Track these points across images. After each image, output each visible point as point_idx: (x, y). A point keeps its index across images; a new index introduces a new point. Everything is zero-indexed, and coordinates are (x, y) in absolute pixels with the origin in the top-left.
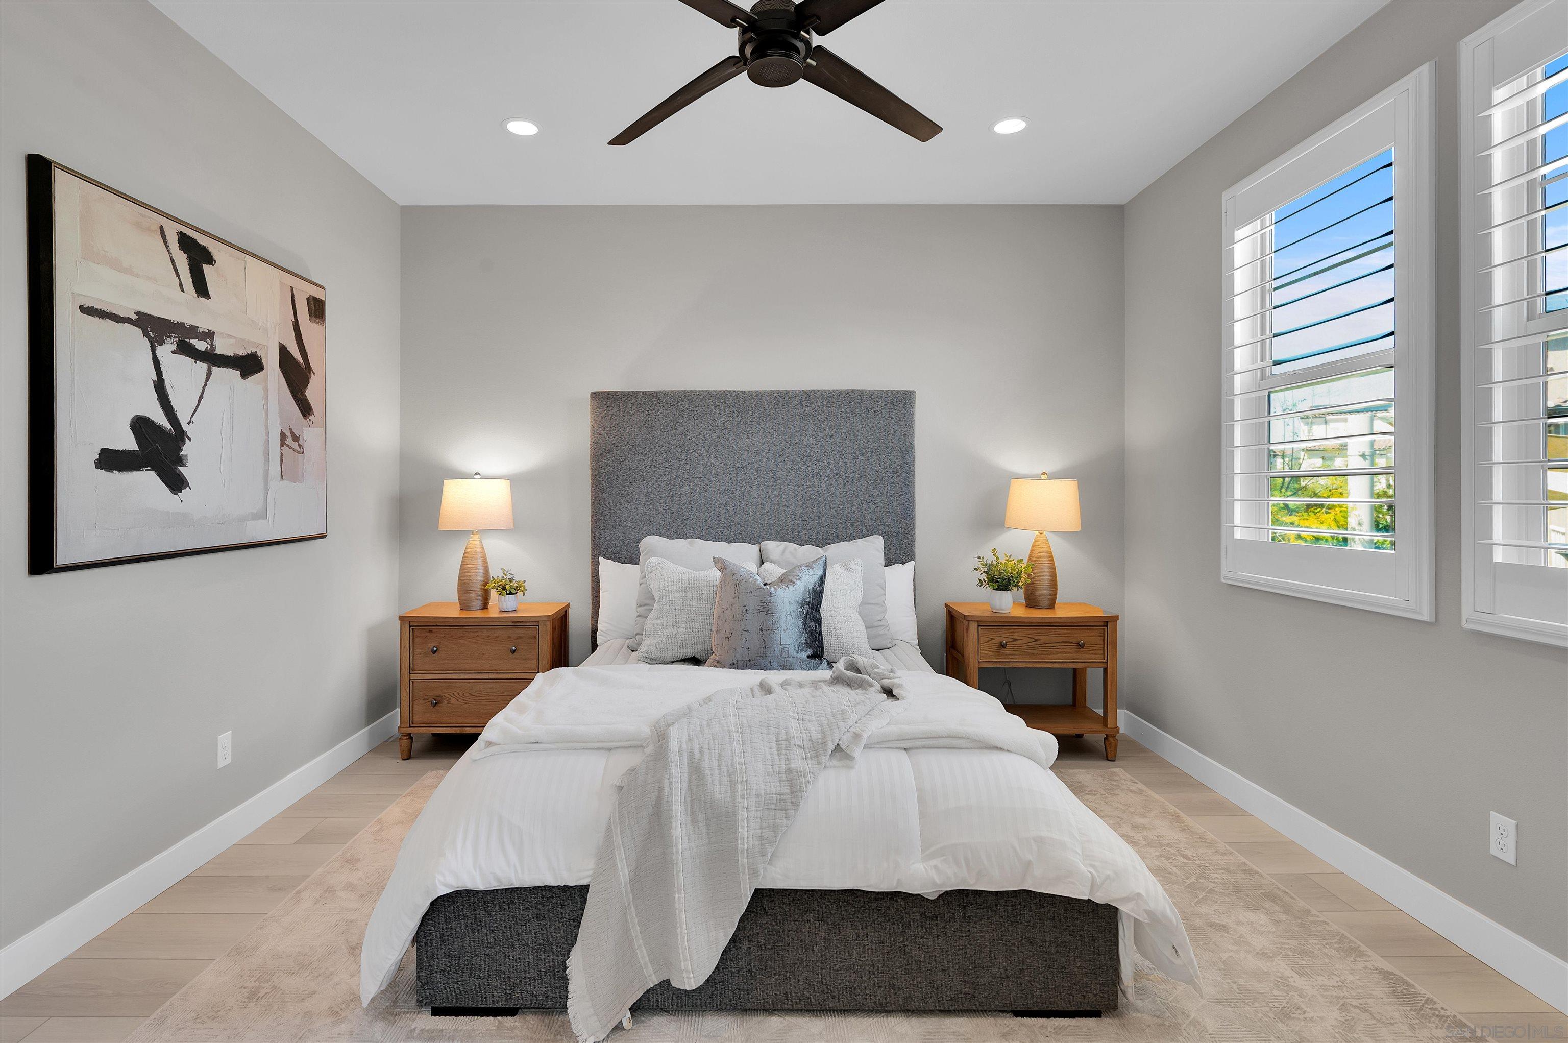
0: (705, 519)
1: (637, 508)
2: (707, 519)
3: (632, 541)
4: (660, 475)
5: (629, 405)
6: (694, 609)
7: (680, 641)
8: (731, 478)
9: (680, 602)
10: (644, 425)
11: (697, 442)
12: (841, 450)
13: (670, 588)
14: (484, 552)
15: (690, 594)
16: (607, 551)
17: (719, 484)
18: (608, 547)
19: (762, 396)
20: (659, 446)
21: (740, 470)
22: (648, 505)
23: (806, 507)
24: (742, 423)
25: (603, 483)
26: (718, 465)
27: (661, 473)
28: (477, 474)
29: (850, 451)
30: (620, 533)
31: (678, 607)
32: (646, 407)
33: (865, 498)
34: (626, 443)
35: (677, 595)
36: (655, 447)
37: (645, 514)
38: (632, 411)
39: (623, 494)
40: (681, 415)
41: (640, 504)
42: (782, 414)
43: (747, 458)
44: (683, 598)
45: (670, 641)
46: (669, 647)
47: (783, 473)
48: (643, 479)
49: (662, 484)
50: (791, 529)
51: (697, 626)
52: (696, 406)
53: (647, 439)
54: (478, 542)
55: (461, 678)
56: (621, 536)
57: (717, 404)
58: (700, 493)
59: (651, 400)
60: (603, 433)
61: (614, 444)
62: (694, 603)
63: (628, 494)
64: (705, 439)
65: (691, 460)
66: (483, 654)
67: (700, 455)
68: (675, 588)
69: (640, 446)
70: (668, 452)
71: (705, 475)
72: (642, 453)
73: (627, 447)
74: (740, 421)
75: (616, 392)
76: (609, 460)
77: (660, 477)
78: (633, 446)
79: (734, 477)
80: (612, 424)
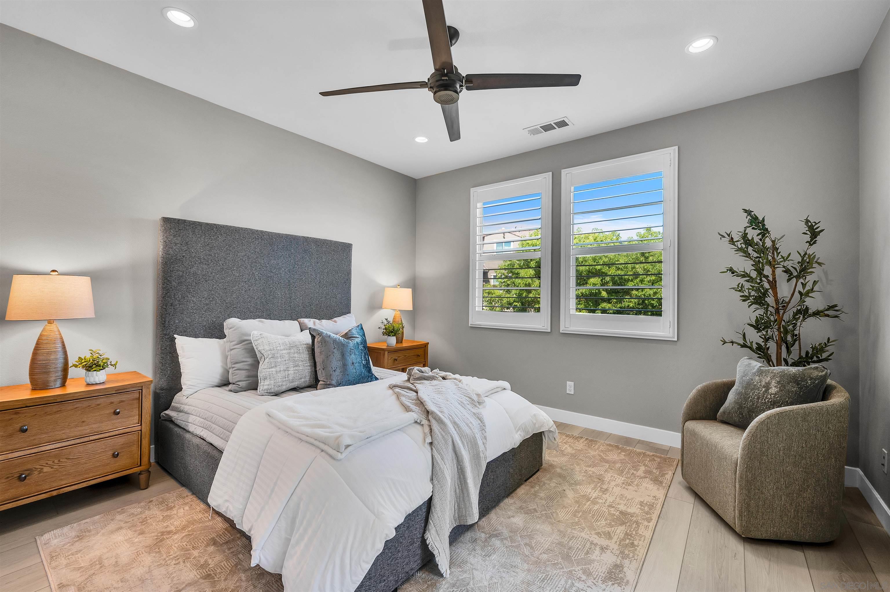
0: (248, 307)
1: (201, 300)
2: (249, 307)
3: (196, 323)
4: (219, 279)
5: (196, 231)
6: (297, 359)
7: (291, 379)
8: (265, 283)
9: (287, 356)
10: (208, 245)
11: (244, 260)
12: (322, 270)
13: (278, 348)
14: (62, 338)
15: (292, 351)
16: (176, 330)
17: (257, 286)
18: (177, 328)
19: (282, 237)
20: (218, 260)
21: (270, 278)
22: (209, 298)
23: (305, 300)
24: (271, 251)
25: (174, 283)
26: (257, 275)
27: (220, 278)
28: (54, 271)
29: (326, 271)
30: (187, 317)
31: (286, 359)
32: (210, 233)
33: (332, 295)
34: (193, 256)
35: (284, 352)
36: (215, 260)
37: (207, 304)
38: (198, 235)
39: (190, 291)
40: (234, 242)
41: (203, 298)
42: (293, 248)
43: (274, 271)
44: (289, 353)
45: (284, 380)
46: (284, 383)
47: (293, 281)
48: (206, 281)
49: (220, 285)
50: (297, 312)
51: (301, 368)
52: (243, 237)
53: (210, 255)
54: (56, 329)
55: (57, 447)
56: (188, 320)
57: (257, 238)
58: (245, 291)
59: (213, 229)
60: (174, 248)
61: (184, 256)
62: (296, 355)
63: (194, 291)
64: (249, 258)
65: (240, 270)
66: (83, 422)
67: (246, 268)
68: (282, 348)
69: (204, 259)
70: (224, 265)
71: (249, 281)
72: (206, 264)
73: (194, 259)
74: (270, 249)
75: (185, 220)
76: (180, 267)
77: (218, 280)
78: (199, 258)
79: (266, 282)
80: (183, 242)
